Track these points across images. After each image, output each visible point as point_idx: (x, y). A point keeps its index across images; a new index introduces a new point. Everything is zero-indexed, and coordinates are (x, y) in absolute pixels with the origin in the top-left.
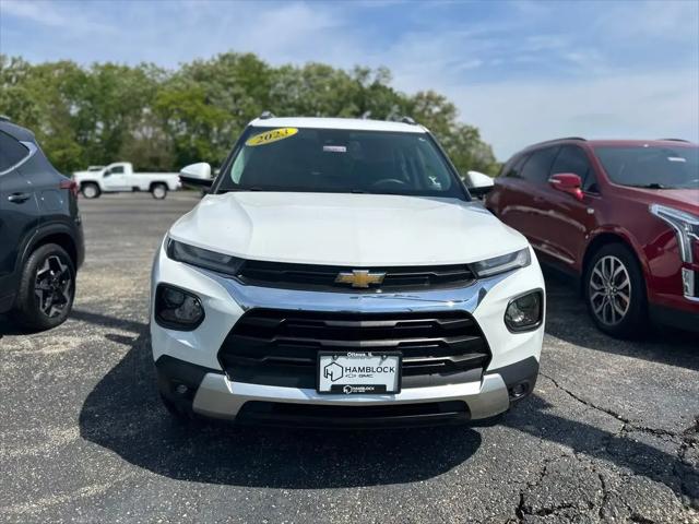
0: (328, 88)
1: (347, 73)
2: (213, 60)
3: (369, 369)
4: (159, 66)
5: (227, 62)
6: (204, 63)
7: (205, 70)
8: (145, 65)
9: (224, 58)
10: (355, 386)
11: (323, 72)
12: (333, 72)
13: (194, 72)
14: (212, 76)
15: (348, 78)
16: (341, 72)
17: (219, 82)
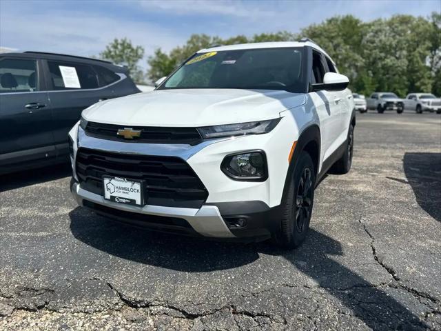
0: (409, 32)
1: (425, 18)
2: (323, 23)
3: (126, 189)
4: (288, 32)
5: (333, 23)
6: (317, 26)
7: (316, 31)
8: (280, 33)
9: (330, 21)
10: (120, 198)
11: (405, 21)
12: (414, 19)
13: (310, 32)
14: (321, 34)
15: (427, 22)
16: (421, 19)
17: (326, 37)
